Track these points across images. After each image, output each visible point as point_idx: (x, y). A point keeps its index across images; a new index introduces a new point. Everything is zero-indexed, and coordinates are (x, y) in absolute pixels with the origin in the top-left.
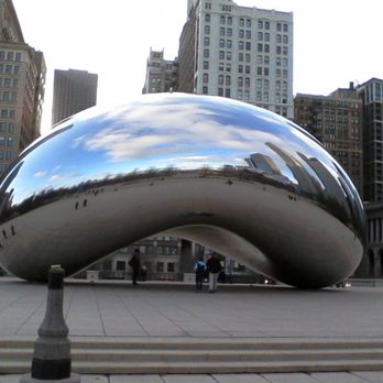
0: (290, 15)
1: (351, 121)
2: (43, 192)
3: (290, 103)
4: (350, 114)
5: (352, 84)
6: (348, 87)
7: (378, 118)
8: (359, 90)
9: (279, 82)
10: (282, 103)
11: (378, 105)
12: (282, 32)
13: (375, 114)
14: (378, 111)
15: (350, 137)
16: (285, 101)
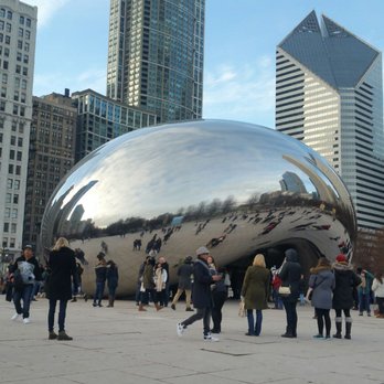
0: (34, 9)
1: (65, 128)
3: (29, 103)
4: (65, 121)
5: (67, 91)
6: (63, 93)
7: (91, 129)
8: (74, 98)
9: (17, 79)
10: (19, 102)
11: (91, 116)
12: (25, 27)
13: (88, 126)
14: (91, 123)
15: (63, 143)
16: (23, 101)
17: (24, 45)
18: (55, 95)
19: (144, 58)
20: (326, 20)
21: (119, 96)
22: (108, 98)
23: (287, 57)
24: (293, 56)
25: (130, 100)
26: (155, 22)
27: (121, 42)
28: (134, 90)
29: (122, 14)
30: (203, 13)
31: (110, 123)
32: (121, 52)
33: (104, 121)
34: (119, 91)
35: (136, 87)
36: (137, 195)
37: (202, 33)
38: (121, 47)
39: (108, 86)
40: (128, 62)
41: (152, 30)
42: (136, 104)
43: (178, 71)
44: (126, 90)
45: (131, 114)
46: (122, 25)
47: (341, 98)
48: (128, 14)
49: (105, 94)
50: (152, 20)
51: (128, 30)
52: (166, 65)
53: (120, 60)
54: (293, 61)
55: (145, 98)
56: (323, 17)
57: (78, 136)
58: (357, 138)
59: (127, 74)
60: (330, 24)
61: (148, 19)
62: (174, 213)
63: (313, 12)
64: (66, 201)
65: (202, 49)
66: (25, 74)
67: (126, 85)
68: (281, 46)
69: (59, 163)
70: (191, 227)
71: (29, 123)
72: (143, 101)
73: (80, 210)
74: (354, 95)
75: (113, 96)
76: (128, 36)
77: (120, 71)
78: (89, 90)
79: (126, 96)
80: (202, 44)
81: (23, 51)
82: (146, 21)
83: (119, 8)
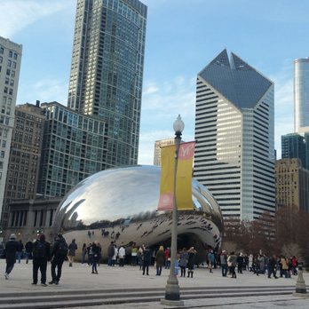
0: (20, 47)
1: (35, 131)
2: (140, 214)
4: (35, 126)
5: (38, 102)
6: (35, 104)
7: (54, 132)
8: (42, 107)
9: (5, 97)
10: (5, 114)
11: (56, 122)
12: (12, 59)
13: (52, 129)
14: (55, 127)
15: (33, 143)
16: (8, 114)
17: (11, 73)
18: (28, 105)
19: (98, 79)
20: (234, 56)
21: (77, 107)
22: (68, 108)
23: (205, 83)
24: (209, 83)
25: (86, 110)
26: (107, 53)
27: (81, 66)
28: (89, 103)
29: (83, 45)
30: (143, 47)
31: (70, 128)
32: (80, 74)
33: (65, 126)
34: (77, 103)
35: (91, 100)
36: (106, 207)
37: (142, 63)
38: (80, 69)
39: (69, 99)
40: (85, 82)
41: (105, 59)
42: (90, 113)
43: (123, 89)
44: (83, 102)
45: (86, 121)
46: (82, 53)
47: (244, 116)
48: (87, 46)
49: (66, 106)
50: (105, 51)
51: (87, 57)
52: (115, 85)
53: (79, 79)
54: (209, 87)
55: (97, 109)
56: (233, 54)
57: (45, 137)
58: (255, 146)
59: (84, 90)
60: (237, 60)
61: (102, 51)
62: (126, 218)
63: (225, 50)
64: (68, 209)
65: (142, 74)
66: (11, 93)
67: (83, 98)
68: (201, 74)
69: (28, 157)
70: (134, 226)
71: (11, 130)
72: (96, 112)
73: (76, 215)
74: (253, 114)
75: (72, 106)
76: (86, 62)
77: (79, 88)
78: (55, 102)
79: (82, 107)
80: (142, 70)
81: (10, 77)
82: (101, 52)
83: (80, 41)
